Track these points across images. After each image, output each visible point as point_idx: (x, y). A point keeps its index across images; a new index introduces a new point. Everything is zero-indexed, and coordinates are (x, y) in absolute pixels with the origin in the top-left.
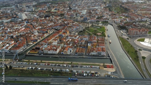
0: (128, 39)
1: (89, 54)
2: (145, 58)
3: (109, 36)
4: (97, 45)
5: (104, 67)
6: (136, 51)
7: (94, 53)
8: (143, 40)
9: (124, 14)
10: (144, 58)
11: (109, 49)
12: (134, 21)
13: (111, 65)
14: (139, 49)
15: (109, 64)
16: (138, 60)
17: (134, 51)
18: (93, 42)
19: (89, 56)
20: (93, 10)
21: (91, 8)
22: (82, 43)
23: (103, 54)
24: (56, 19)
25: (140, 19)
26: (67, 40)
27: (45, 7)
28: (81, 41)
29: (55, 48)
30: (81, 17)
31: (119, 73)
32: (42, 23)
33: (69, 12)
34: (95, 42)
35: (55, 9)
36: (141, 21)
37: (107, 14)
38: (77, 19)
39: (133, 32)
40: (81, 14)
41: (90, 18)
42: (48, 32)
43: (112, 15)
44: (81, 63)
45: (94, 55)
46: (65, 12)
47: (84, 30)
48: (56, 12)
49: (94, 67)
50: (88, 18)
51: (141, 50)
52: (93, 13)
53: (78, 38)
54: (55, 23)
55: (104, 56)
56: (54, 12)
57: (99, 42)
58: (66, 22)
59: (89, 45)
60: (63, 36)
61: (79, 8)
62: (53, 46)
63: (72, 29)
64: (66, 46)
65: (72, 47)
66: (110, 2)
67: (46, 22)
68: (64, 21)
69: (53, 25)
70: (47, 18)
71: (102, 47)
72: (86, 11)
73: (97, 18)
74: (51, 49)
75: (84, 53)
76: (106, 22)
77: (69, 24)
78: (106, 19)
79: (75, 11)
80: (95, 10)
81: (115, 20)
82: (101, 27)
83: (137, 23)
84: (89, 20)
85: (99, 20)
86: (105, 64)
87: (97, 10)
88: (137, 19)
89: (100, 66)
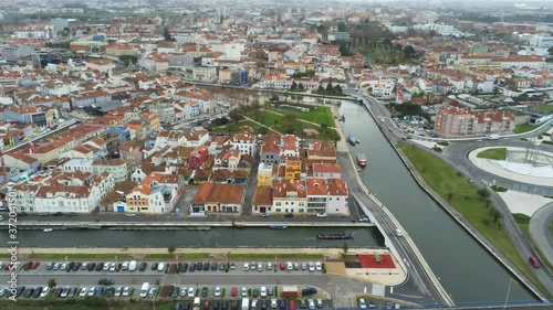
0: (439, 150)
1: (263, 210)
2: (528, 218)
3: (353, 140)
4: (303, 171)
5: (349, 265)
6: (483, 194)
7: (291, 204)
8: (501, 155)
9: (402, 67)
10: (522, 219)
11: (360, 190)
12: (448, 89)
13: (381, 251)
14: (494, 188)
15: (371, 252)
16: (501, 227)
17: (473, 193)
18: (283, 157)
19: (267, 218)
20: (273, 48)
21: (264, 40)
22: (225, 165)
23: (337, 205)
24: (96, 71)
25: (470, 83)
26: (150, 153)
27: (42, 29)
28: (220, 156)
29: (79, 182)
30: (218, 69)
31: (423, 288)
32: (20, 85)
33: (161, 50)
34: (291, 158)
35: (95, 39)
36: (476, 93)
37: (332, 62)
38: (200, 76)
39: (456, 124)
40: (221, 58)
41: (263, 74)
42: (49, 119)
43: (358, 69)
44: (225, 251)
45: (289, 216)
46: (143, 51)
47: (236, 116)
48: (95, 50)
49: (295, 269)
50: (252, 73)
51: (504, 190)
52: (272, 56)
53: (208, 144)
54: (88, 85)
55: (342, 218)
56: (87, 48)
57: (310, 157)
58: (144, 85)
59: (264, 171)
60: (128, 136)
61: (208, 38)
62: (67, 176)
63: (177, 111)
64: (143, 175)
65: (172, 178)
66: (342, 28)
67: (40, 80)
68: (135, 81)
69: (76, 92)
70: (51, 67)
71: (327, 176)
72: (242, 48)
73: (294, 76)
74: (55, 187)
75: (239, 207)
76: (333, 91)
77: (158, 90)
78: (331, 80)
79: (191, 46)
80: (282, 50)
81: (373, 83)
82: (312, 108)
83: (462, 96)
84: (256, 81)
85: (304, 83)
86: (352, 251)
87: (288, 48)
88: (459, 85)
89: (328, 260)
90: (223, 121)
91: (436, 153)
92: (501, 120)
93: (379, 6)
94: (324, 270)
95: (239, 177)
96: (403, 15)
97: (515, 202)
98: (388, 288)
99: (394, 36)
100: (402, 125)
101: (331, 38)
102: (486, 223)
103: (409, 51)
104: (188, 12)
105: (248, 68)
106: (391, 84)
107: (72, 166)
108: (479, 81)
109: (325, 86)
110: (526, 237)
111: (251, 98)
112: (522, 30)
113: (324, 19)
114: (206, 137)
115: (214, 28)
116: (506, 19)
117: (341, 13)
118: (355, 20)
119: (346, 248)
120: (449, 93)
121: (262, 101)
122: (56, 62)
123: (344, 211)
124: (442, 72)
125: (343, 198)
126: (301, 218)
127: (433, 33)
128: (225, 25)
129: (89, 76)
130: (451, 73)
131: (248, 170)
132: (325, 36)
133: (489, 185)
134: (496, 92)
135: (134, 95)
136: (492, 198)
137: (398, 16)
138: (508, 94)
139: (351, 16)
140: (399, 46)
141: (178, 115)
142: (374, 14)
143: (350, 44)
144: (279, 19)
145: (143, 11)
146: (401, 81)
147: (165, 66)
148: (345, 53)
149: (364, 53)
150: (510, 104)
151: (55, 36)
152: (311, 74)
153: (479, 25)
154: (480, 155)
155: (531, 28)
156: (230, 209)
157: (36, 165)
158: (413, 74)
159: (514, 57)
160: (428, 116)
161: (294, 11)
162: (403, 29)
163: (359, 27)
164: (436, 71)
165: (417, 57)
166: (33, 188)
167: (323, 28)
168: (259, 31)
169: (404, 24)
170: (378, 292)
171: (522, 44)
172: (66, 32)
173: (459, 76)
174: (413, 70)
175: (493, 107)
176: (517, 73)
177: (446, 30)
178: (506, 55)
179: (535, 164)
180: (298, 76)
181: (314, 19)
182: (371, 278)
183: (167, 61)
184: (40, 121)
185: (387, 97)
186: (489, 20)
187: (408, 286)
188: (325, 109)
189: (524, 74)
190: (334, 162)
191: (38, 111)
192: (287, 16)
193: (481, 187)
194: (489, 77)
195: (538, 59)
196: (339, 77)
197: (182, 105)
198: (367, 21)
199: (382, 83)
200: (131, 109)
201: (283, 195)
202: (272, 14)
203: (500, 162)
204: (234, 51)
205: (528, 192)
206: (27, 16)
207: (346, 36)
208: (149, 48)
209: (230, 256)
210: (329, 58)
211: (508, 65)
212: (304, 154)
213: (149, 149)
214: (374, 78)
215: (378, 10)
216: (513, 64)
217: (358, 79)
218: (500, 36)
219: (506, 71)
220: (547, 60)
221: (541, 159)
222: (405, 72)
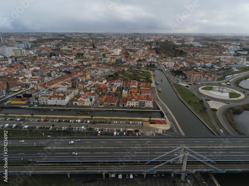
0: (188, 87)
1: (123, 105)
2: (217, 110)
3: (157, 83)
4: (138, 92)
5: (151, 123)
6: (201, 101)
7: (133, 103)
8: (211, 89)
9: (178, 58)
10: (214, 110)
11: (158, 99)
12: (194, 66)
13: (163, 119)
14: (206, 100)
15: (159, 119)
16: (206, 112)
17: (198, 101)
18: (131, 88)
19: (125, 108)
20: (131, 51)
21: (128, 48)
22: (112, 90)
23: (149, 104)
24: (69, 59)
25: (203, 64)
26: (86, 86)
27: (50, 44)
28: (110, 87)
29: (62, 95)
30: (111, 58)
31: (176, 131)
32: (43, 63)
33: (91, 51)
34: (134, 88)
35: (69, 47)
36: (204, 67)
37: (152, 56)
38: (105, 61)
39: (195, 77)
40: (113, 54)
41: (127, 60)
42: (52, 75)
43: (162, 58)
44: (110, 118)
45: (132, 107)
46: (85, 52)
47: (116, 74)
48: (69, 51)
49: (133, 124)
50: (123, 60)
51: (209, 100)
52: (131, 53)
53: (106, 83)
54: (66, 63)
55: (151, 108)
56: (66, 50)
57: (141, 88)
58: (85, 63)
59: (125, 92)
60: (79, 80)
61: (108, 47)
62: (58, 93)
63: (96, 72)
64: (83, 93)
65: (93, 94)
66: (157, 43)
67: (50, 62)
68: (82, 62)
69: (62, 66)
70: (53, 57)
71: (146, 94)
72: (120, 50)
73: (138, 61)
74: (54, 96)
75: (115, 104)
76: (152, 66)
77: (90, 65)
78: (152, 62)
79: (102, 50)
80: (134, 51)
81: (166, 63)
82: (144, 72)
83: (199, 68)
84: (125, 62)
85: (141, 63)
86: (152, 119)
87: (137, 51)
88: (199, 64)
89: (144, 121)
90: (112, 76)
91: (187, 88)
92: (212, 77)
93: (173, 35)
94: (142, 125)
95: (116, 95)
96: (181, 39)
97: (213, 105)
98: (163, 131)
99: (177, 46)
100: (176, 78)
101: (153, 47)
102: (201, 111)
103: (181, 51)
104: (102, 38)
105: (122, 58)
106: (173, 64)
107: (60, 89)
108: (206, 63)
109: (149, 64)
110: (215, 116)
111: (122, 68)
112: (226, 44)
113: (151, 40)
114: (105, 81)
115: (111, 43)
116: (221, 40)
117: (157, 38)
118: (163, 40)
119: (150, 118)
120: (194, 67)
121: (126, 69)
122: (55, 55)
123: (152, 106)
124: (193, 59)
125: (151, 102)
126: (136, 108)
127: (191, 45)
128: (115, 43)
129: (66, 60)
130: (196, 60)
131: (119, 92)
132: (151, 46)
133: (204, 99)
134: (212, 67)
135: (81, 67)
136: (204, 103)
137: (179, 39)
138: (217, 67)
139: (161, 39)
140: (178, 50)
141: (96, 74)
142: (170, 38)
143: (160, 49)
144: (135, 40)
145: (86, 37)
146: (177, 62)
147: (93, 57)
148: (157, 53)
149: (165, 53)
150: (217, 71)
151: (55, 46)
152: (144, 60)
153: (210, 42)
154: (202, 89)
155: (230, 44)
156: (112, 105)
157: (48, 89)
158: (182, 60)
159: (221, 54)
160: (185, 75)
161: (140, 37)
162: (180, 44)
163: (164, 43)
164: (191, 59)
165: (184, 54)
166: (47, 96)
167: (150, 44)
168: (127, 45)
169: (181, 42)
170: (160, 132)
171: (225, 49)
172: (58, 45)
173: (199, 61)
174: (182, 59)
175: (208, 71)
176: (221, 60)
177: (197, 44)
178: (218, 54)
179: (222, 92)
180: (140, 61)
181: (148, 40)
182: (158, 127)
183: (93, 55)
184: (49, 75)
185: (171, 68)
186: (214, 40)
187: (171, 130)
188: (148, 72)
189: (224, 60)
190: (149, 90)
191: (49, 72)
192: (138, 39)
193: (201, 99)
194: (210, 61)
195: (231, 55)
196: (154, 61)
197: (98, 70)
198: (167, 41)
199: (170, 64)
200: (80, 71)
201: (131, 100)
202: (132, 38)
203: (210, 91)
204: (118, 52)
205: (218, 101)
206: (45, 39)
207: (159, 46)
208: (87, 51)
209: (111, 119)
210: (151, 54)
211: (218, 57)
212: (139, 87)
213: (86, 85)
214: (167, 62)
215: (172, 37)
216: (220, 57)
217: (161, 62)
218: (217, 46)
219: (217, 59)
220: (234, 55)
221: (225, 90)
222: (179, 59)
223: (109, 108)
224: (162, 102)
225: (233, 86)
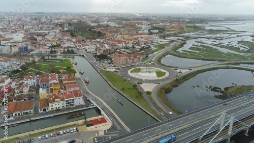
0: (117, 72)
1: (45, 110)
2: (151, 92)
3: (82, 72)
4: (62, 89)
5: (88, 126)
6: (135, 86)
7: (58, 105)
8: (139, 71)
9: (98, 40)
10: (149, 93)
11: (88, 93)
12: (117, 47)
13: (100, 117)
14: (138, 83)
15: (96, 118)
16: (142, 98)
17: (131, 86)
18: (51, 84)
19: (47, 113)
20: (39, 35)
21: (33, 31)
22: (22, 92)
23: (79, 101)
25: (124, 45)
28: (18, 88)
30: (11, 46)
31: (119, 127)
34: (55, 84)
36: (127, 48)
37: (68, 40)
38: (1, 51)
39: (121, 60)
40: (12, 41)
41: (36, 47)
43: (79, 42)
44: (27, 134)
45: (58, 110)
47: (23, 68)
49: (64, 133)
50: (29, 47)
51: (141, 83)
52: (39, 38)
53: (10, 83)
55: (82, 106)
57: (64, 82)
59: (43, 92)
61: (3, 31)
66: (70, 24)
71: (73, 89)
72: (23, 35)
73: (51, 47)
75: (32, 111)
76: (70, 52)
78: (69, 47)
80: (44, 35)
81: (87, 47)
82: (61, 61)
83: (122, 50)
84: (32, 50)
85: (56, 50)
86: (88, 119)
88: (120, 45)
89: (79, 126)
90: (17, 71)
91: (116, 73)
92: (137, 58)
93: (85, 15)
94: (77, 130)
95: (30, 97)
96: (95, 19)
97: (147, 87)
98: (105, 131)
99: (93, 27)
100: (101, 63)
101: (66, 29)
102: (137, 97)
103: (99, 33)
105: (27, 45)
106: (94, 47)
108: (127, 44)
109: (66, 50)
110: (151, 99)
111: (31, 59)
112: (139, 23)
113: (61, 21)
114: (9, 80)
115: (5, 26)
116: (133, 20)
117: (69, 18)
118: (75, 21)
119: (85, 119)
120: (117, 49)
121: (37, 59)
123: (83, 103)
124: (113, 41)
125: (81, 98)
126: (64, 110)
127: (108, 26)
128: (12, 25)
130: (116, 41)
131: (34, 93)
132: (63, 28)
133: (136, 82)
134: (133, 47)
136: (138, 87)
137: (93, 19)
138: (138, 47)
139: (73, 19)
140: (95, 32)
142: (83, 18)
143: (74, 31)
144: (40, 21)
146: (98, 45)
148: (73, 35)
149: (82, 35)
150: (139, 51)
152: (59, 45)
153: (124, 22)
154: (131, 72)
155: (141, 23)
156: (27, 113)
158: (102, 43)
159: (138, 34)
160: (111, 59)
161: (46, 17)
162: (96, 24)
163: (77, 24)
164: (111, 40)
165: (103, 36)
167: (61, 25)
168: (31, 27)
169: (96, 23)
170: (102, 134)
171: (139, 29)
173: (120, 42)
174: (102, 41)
175: (133, 53)
176: (139, 39)
177: (112, 24)
178: (135, 33)
179: (150, 72)
180: (53, 47)
181: (57, 21)
182: (98, 129)
185: (93, 53)
186: (127, 20)
187: (113, 128)
188: (67, 60)
189: (142, 40)
190: (75, 82)
192: (44, 20)
193: (134, 84)
194: (130, 42)
195: (145, 34)
196: (72, 46)
198: (81, 21)
199: (91, 47)
201: (54, 101)
202: (36, 19)
203: (139, 73)
204: (19, 37)
205: (149, 83)
207: (72, 28)
209: (30, 135)
210: (66, 38)
211: (136, 37)
212: (61, 81)
214: (87, 45)
215: (84, 17)
217: (80, 46)
218: (132, 26)
219: (136, 39)
220: (148, 34)
221: (151, 70)
222: (99, 42)
223: (23, 119)
224: (93, 95)
225: (156, 65)
